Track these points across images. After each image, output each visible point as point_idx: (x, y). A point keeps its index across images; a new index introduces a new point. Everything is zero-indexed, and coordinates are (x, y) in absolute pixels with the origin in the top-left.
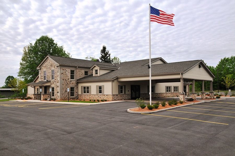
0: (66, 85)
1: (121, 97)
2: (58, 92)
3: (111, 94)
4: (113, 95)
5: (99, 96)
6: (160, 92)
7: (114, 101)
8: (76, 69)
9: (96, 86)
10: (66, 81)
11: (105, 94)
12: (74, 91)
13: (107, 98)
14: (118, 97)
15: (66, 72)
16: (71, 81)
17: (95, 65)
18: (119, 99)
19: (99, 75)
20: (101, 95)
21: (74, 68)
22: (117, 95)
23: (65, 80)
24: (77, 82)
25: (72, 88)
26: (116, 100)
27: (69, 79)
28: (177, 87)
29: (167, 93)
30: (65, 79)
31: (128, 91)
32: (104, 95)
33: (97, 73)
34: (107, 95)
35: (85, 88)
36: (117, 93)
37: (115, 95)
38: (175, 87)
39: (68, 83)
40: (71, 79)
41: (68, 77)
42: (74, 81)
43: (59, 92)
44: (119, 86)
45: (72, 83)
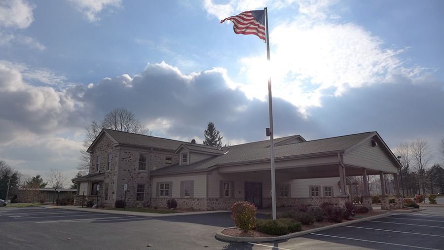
0: (130, 180)
1: (226, 203)
2: (113, 193)
3: (204, 196)
4: (210, 199)
5: (184, 202)
6: (300, 197)
7: (211, 210)
8: (150, 153)
9: (181, 182)
10: (130, 173)
11: (195, 197)
12: (144, 192)
13: (198, 204)
14: (219, 204)
15: (130, 157)
16: (139, 173)
17: (182, 146)
18: (220, 208)
19: (188, 163)
20: (187, 199)
21: (146, 150)
22: (217, 200)
23: (129, 170)
24: (151, 176)
25: (141, 186)
26: (216, 210)
27: (135, 170)
28: (330, 188)
29: (312, 198)
30: (127, 170)
31: (240, 192)
32: (194, 199)
33: (185, 160)
34: (198, 199)
35: (162, 185)
36: (218, 197)
37: (213, 200)
38: (326, 188)
39: (132, 177)
40: (139, 169)
41: (134, 166)
42: (145, 174)
43: (115, 192)
44: (221, 182)
45: (141, 177)
